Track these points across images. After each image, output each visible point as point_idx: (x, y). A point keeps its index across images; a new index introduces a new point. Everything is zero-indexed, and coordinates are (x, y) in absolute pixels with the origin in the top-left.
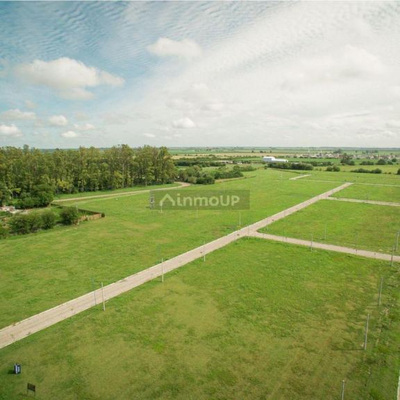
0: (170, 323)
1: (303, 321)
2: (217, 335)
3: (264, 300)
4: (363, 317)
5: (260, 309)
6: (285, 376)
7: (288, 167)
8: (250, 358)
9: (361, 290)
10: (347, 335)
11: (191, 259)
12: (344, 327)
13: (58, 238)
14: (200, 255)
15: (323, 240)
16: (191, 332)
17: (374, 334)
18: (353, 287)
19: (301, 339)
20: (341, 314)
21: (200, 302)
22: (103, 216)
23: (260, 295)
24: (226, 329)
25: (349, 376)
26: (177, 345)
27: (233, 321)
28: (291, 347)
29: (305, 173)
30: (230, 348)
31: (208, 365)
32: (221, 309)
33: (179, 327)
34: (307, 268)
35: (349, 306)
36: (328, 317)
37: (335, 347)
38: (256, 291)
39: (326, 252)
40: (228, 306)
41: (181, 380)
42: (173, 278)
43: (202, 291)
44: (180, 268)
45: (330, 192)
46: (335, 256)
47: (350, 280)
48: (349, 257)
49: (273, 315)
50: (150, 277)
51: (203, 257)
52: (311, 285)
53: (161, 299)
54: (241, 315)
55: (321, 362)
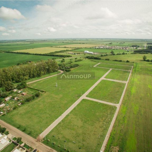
0: (74, 125)
1: (96, 123)
2: (82, 127)
3: (89, 118)
4: (106, 121)
5: (88, 121)
6: (93, 133)
8: (88, 130)
9: (106, 115)
11: (73, 108)
12: (102, 123)
13: (39, 103)
15: (101, 99)
16: (78, 126)
17: (106, 124)
19: (95, 126)
20: (102, 121)
21: (78, 120)
22: (45, 92)
24: (83, 125)
25: (102, 132)
26: (76, 129)
27: (84, 123)
28: (94, 128)
30: (84, 129)
31: (82, 132)
33: (76, 126)
34: (97, 109)
35: (104, 119)
36: (100, 121)
37: (100, 127)
38: (87, 116)
40: (83, 120)
41: (79, 135)
42: (71, 114)
43: (77, 117)
44: (72, 111)
45: (105, 76)
47: (105, 112)
49: (91, 122)
50: (67, 114)
52: (97, 114)
53: (70, 120)
54: (85, 122)
55: (98, 130)
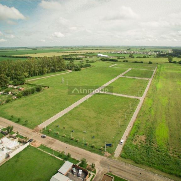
1: (113, 113)
2: (96, 117)
3: (105, 110)
4: (126, 112)
5: (104, 112)
6: (110, 123)
7: (108, 60)
8: (103, 120)
9: (127, 106)
10: (122, 115)
11: (84, 101)
13: (40, 97)
14: (86, 99)
15: (119, 93)
16: (90, 117)
17: (128, 115)
18: (125, 106)
19: (113, 117)
20: (122, 112)
21: (90, 111)
22: (48, 87)
23: (103, 109)
25: (122, 122)
26: (88, 120)
27: (98, 114)
28: (111, 118)
29: (115, 64)
30: (99, 119)
31: (95, 122)
32: (95, 112)
33: (87, 117)
34: (115, 102)
35: (124, 110)
36: (119, 112)
37: (120, 118)
39: (120, 97)
41: (91, 125)
42: (81, 106)
43: (89, 109)
44: (82, 103)
45: (123, 74)
46: (122, 98)
47: (125, 104)
48: (126, 98)
49: (107, 113)
50: (75, 106)
51: (87, 100)
52: (115, 106)
53: (80, 111)
54: (100, 113)
55: (117, 120)
